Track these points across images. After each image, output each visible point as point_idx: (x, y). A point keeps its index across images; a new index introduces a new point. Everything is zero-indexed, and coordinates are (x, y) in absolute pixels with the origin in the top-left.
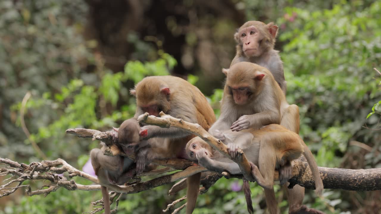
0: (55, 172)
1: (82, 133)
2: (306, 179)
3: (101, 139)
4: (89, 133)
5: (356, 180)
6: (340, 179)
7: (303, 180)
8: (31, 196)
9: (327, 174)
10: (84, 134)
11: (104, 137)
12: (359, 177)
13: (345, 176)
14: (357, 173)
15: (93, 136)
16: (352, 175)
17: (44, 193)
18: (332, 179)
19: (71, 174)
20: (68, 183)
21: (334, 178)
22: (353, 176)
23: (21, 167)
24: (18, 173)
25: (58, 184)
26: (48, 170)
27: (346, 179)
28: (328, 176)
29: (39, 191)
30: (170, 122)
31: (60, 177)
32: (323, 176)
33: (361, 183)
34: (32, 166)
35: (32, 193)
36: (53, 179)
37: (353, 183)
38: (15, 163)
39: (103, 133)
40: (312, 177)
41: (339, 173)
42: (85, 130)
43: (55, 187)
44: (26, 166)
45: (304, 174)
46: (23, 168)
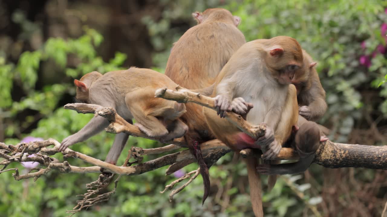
0: (46, 153)
1: (82, 108)
2: (325, 157)
3: (104, 115)
4: (90, 108)
5: (380, 158)
6: (363, 156)
7: (322, 158)
8: (19, 180)
9: (348, 152)
10: (84, 109)
11: (107, 112)
12: (383, 154)
13: (368, 153)
14: (381, 150)
15: (95, 112)
16: (375, 152)
17: (34, 177)
18: (354, 156)
19: (65, 154)
20: (62, 165)
21: (356, 156)
22: (377, 153)
23: (9, 149)
24: (5, 156)
25: (50, 167)
26: (38, 151)
27: (369, 157)
28: (349, 153)
29: (27, 175)
30: (188, 96)
31: (51, 159)
32: (344, 153)
33: (385, 161)
34: (20, 148)
35: (19, 177)
36: (43, 161)
37: (377, 161)
38: (2, 144)
39: (106, 108)
40: (332, 155)
41: (362, 150)
42: (85, 105)
43: (47, 170)
44: (14, 148)
45: (323, 151)
46: (10, 150)
